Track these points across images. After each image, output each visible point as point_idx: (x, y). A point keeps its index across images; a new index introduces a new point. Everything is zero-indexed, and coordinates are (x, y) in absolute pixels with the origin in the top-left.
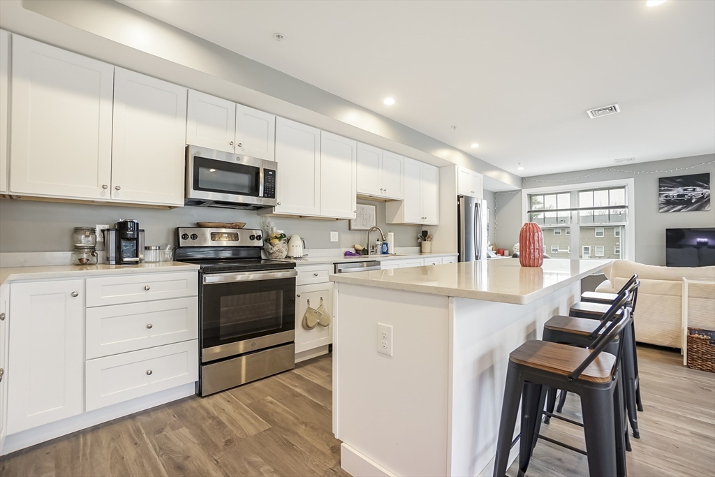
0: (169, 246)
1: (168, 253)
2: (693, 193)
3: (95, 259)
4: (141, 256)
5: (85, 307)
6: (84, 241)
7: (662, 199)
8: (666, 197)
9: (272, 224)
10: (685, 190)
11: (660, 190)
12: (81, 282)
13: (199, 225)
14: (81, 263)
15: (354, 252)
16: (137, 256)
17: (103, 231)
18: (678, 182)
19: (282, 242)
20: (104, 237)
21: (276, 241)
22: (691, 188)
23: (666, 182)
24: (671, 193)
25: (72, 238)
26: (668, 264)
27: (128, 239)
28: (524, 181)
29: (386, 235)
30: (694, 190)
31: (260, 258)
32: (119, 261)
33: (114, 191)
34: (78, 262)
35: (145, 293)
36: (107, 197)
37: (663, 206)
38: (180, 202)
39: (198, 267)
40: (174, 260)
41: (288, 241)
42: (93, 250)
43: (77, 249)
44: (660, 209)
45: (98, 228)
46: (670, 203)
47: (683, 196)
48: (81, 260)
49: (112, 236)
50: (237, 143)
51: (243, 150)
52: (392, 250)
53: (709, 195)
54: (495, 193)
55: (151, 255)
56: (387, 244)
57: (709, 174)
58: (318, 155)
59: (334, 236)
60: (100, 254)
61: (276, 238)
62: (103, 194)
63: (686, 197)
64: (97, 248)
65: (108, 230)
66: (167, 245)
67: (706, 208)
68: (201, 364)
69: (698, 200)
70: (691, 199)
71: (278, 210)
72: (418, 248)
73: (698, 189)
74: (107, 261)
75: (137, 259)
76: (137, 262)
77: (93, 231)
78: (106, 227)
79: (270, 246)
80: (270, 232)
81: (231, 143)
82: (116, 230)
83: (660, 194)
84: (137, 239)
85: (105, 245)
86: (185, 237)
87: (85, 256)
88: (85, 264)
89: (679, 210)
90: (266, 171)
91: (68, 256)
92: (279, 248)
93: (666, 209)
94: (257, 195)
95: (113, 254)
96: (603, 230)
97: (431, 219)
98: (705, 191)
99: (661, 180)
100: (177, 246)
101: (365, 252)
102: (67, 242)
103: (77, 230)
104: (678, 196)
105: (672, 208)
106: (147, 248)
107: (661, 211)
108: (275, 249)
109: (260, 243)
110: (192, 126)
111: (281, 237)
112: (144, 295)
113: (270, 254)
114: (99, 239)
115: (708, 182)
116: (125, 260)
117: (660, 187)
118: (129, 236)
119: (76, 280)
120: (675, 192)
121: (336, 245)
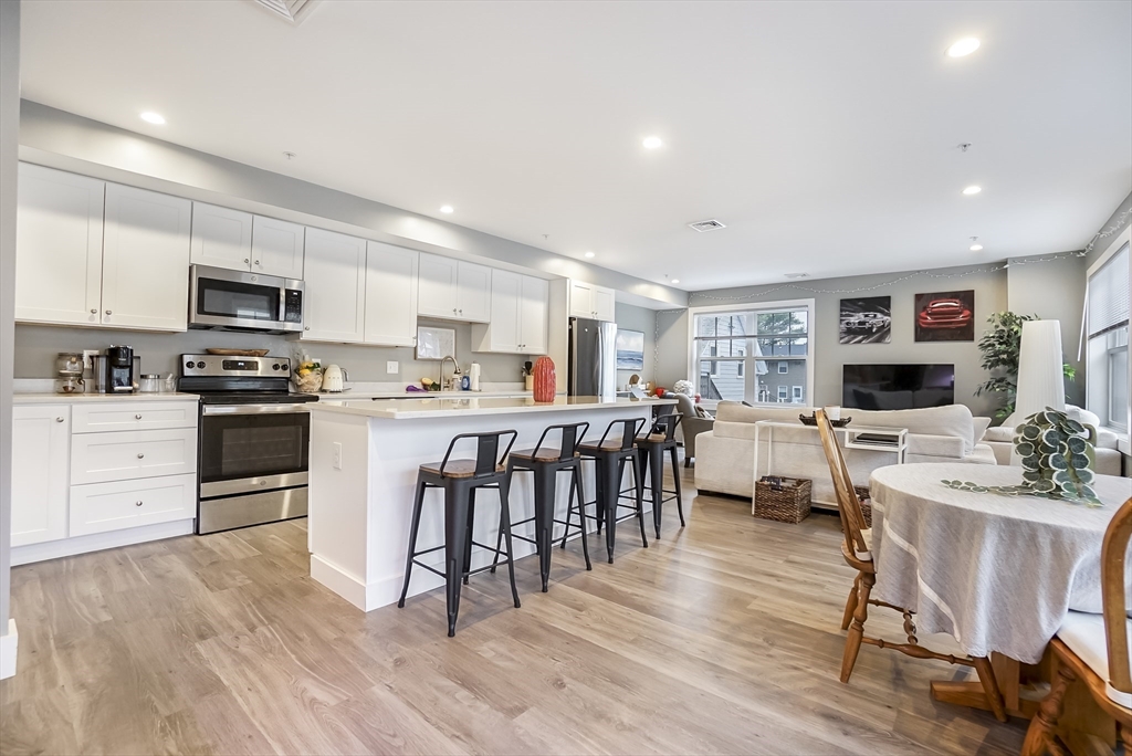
0: (171, 375)
1: (170, 382)
2: (874, 321)
3: (82, 387)
4: (136, 385)
5: (71, 433)
6: (70, 367)
7: (843, 326)
8: (847, 324)
9: (304, 351)
10: (866, 316)
11: (842, 315)
12: (67, 408)
13: (209, 352)
14: (66, 392)
15: (420, 387)
16: (131, 385)
17: (91, 357)
18: (860, 306)
19: (315, 373)
20: (93, 364)
21: (307, 372)
22: (871, 314)
23: (848, 305)
24: (852, 320)
25: (55, 363)
27: (122, 367)
28: (692, 297)
29: (468, 366)
30: (875, 316)
31: (287, 391)
32: (110, 390)
33: (104, 315)
34: (63, 390)
35: (136, 422)
36: (97, 322)
37: (844, 335)
38: (183, 327)
39: (198, 397)
40: (178, 391)
41: (324, 371)
42: (79, 377)
43: (61, 377)
44: (841, 338)
45: (86, 354)
46: (851, 333)
47: (864, 323)
48: (66, 388)
49: (102, 364)
50: (254, 260)
51: (261, 268)
52: (475, 385)
53: (889, 324)
54: (657, 311)
55: (149, 385)
56: (468, 379)
57: (889, 297)
58: (362, 271)
59: (393, 367)
60: (88, 382)
61: (308, 367)
62: (92, 319)
63: (867, 326)
64: (85, 375)
65: (98, 356)
66: (168, 374)
67: (887, 340)
68: (200, 499)
69: (880, 329)
70: (872, 328)
71: (305, 336)
72: (521, 385)
73: (879, 315)
74: (95, 390)
75: (130, 388)
76: (130, 392)
77: (80, 357)
78: (96, 352)
79: (298, 377)
80: (301, 360)
81: (247, 261)
82: (107, 357)
83: (841, 320)
84: (131, 367)
85: (93, 373)
86: (190, 365)
87: (70, 384)
88: (70, 392)
89: (860, 342)
90: (289, 292)
91: (50, 383)
92: (310, 380)
93: (846, 339)
94: (277, 319)
95: (102, 381)
96: (786, 365)
97: (536, 347)
98: (886, 318)
99: (843, 302)
100: (181, 375)
101: (436, 387)
102: (49, 368)
103: (62, 356)
104: (860, 323)
105: (854, 338)
106: (142, 377)
107: (842, 341)
108: (303, 381)
109: (287, 374)
110: (197, 244)
111: (313, 367)
112: (135, 424)
113: (299, 386)
114: (87, 365)
115: (888, 307)
116: (117, 388)
117: (841, 311)
118: (121, 364)
119: (61, 406)
120: (856, 318)
121: (397, 378)
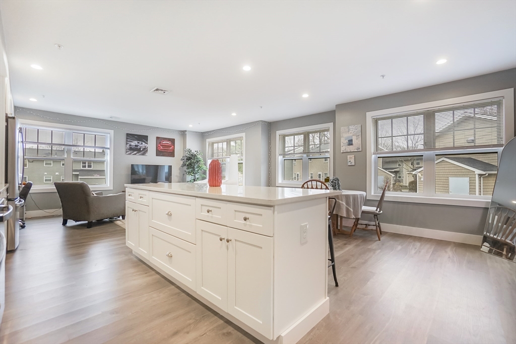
2: (141, 145)
7: (128, 146)
8: (130, 145)
10: (138, 143)
11: (127, 141)
18: (135, 138)
22: (140, 142)
23: (130, 137)
24: (132, 144)
26: (131, 183)
37: (128, 150)
44: (127, 152)
46: (132, 150)
53: (147, 147)
57: (147, 136)
63: (139, 147)
67: (146, 155)
69: (144, 149)
70: (141, 149)
73: (143, 143)
83: (127, 143)
89: (135, 154)
93: (129, 152)
98: (146, 145)
99: (128, 135)
104: (136, 146)
105: (133, 152)
107: (127, 153)
115: (147, 140)
117: (127, 139)
120: (134, 143)
